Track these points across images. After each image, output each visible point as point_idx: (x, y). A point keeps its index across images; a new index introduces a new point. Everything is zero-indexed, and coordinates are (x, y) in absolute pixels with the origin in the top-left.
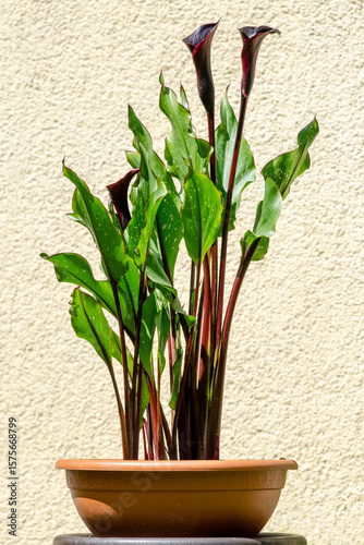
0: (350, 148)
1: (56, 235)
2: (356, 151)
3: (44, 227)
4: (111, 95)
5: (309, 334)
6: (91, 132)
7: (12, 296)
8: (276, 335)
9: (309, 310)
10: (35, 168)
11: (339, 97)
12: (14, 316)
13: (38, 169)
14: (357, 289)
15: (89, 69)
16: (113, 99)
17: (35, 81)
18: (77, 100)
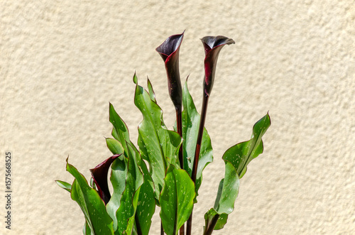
0: (302, 71)
1: (64, 140)
2: (306, 73)
3: (54, 133)
4: (107, 26)
5: (271, 223)
6: (92, 56)
7: (27, 190)
8: (243, 224)
9: (270, 203)
10: (46, 85)
11: (292, 29)
12: (30, 207)
13: (49, 86)
14: (309, 187)
15: (89, 4)
16: (110, 29)
17: (46, 14)
18: (80, 30)
